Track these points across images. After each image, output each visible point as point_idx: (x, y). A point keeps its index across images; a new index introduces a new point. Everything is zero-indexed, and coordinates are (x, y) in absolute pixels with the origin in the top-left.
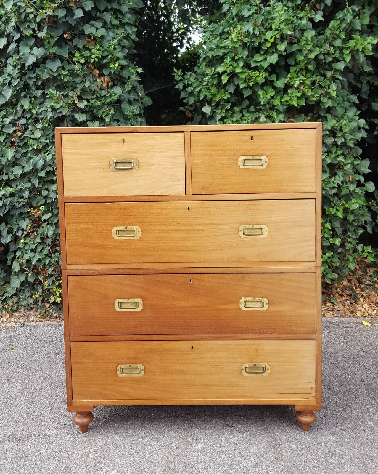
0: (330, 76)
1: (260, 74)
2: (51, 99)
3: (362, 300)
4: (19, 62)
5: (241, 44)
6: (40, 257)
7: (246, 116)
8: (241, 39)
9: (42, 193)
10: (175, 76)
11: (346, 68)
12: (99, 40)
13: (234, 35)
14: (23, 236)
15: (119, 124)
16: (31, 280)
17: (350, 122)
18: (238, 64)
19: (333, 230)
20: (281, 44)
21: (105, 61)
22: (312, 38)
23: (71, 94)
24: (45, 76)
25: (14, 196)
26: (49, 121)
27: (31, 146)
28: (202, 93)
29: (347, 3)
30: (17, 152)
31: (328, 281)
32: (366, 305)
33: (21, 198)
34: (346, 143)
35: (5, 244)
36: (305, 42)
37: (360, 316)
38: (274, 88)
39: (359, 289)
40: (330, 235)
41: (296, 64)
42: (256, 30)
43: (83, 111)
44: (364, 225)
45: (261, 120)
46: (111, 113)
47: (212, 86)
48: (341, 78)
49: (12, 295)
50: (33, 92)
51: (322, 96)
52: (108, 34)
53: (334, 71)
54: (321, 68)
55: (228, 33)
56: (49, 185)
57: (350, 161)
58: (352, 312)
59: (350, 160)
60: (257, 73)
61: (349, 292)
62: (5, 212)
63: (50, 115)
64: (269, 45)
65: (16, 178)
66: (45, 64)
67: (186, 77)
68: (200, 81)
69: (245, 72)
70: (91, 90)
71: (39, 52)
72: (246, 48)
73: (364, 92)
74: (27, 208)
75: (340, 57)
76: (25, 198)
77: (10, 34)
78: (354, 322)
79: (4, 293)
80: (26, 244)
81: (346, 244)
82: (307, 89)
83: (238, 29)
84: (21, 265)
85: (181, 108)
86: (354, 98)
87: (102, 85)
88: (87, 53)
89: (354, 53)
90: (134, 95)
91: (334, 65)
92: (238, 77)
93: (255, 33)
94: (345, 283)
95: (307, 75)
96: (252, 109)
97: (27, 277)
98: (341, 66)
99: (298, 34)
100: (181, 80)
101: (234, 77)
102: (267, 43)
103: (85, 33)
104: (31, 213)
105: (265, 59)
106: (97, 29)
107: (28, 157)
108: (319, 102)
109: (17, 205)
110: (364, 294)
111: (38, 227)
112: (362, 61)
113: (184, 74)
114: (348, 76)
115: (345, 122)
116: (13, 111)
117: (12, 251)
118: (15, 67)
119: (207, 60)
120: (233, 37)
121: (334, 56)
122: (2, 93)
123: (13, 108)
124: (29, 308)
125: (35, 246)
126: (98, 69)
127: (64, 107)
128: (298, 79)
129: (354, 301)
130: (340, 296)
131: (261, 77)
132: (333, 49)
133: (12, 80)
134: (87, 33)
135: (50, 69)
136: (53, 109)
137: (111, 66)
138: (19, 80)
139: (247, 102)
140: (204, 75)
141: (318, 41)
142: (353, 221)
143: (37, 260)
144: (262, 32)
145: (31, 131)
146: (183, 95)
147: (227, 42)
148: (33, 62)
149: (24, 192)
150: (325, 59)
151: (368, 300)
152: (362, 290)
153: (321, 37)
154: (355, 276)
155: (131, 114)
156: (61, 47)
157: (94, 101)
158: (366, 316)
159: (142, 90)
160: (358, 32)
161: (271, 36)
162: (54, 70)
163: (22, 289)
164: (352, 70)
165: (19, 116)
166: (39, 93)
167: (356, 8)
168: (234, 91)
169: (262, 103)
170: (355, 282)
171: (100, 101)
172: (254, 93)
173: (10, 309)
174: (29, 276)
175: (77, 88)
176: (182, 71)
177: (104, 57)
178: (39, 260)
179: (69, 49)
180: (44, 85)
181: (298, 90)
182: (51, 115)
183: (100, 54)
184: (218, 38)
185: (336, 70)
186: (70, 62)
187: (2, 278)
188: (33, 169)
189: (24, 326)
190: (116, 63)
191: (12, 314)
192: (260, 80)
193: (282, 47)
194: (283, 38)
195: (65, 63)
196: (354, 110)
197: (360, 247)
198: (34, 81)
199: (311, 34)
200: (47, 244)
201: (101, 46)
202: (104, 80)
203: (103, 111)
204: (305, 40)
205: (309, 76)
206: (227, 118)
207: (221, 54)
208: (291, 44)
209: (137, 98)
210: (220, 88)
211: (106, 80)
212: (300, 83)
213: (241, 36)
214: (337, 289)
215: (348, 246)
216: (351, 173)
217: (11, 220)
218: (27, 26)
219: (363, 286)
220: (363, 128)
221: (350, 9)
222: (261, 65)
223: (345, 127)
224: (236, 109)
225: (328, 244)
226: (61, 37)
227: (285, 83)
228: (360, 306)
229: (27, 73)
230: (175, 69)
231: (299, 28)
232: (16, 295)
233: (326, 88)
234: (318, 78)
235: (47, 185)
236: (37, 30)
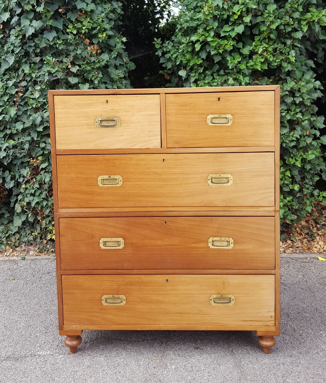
0: (289, 44)
1: (228, 42)
2: (48, 64)
3: (318, 238)
4: (21, 33)
5: (212, 16)
6: (38, 200)
7: (217, 79)
8: (212, 12)
9: (40, 145)
10: (155, 44)
11: (304, 37)
12: (89, 13)
13: (206, 8)
14: (24, 182)
15: (106, 85)
16: (31, 220)
17: (307, 83)
18: (209, 34)
19: (292, 177)
20: (246, 17)
21: (94, 32)
22: (273, 11)
23: (65, 60)
24: (43, 45)
25: (16, 148)
26: (46, 83)
27: (31, 105)
28: (179, 59)
30: (19, 110)
31: (288, 222)
32: (321, 243)
33: (22, 150)
34: (304, 102)
35: (8, 189)
36: (267, 15)
37: (316, 252)
38: (241, 54)
39: (315, 229)
40: (290, 182)
41: (260, 34)
42: (225, 5)
43: (75, 75)
44: (320, 173)
45: (229, 82)
46: (99, 76)
47: (187, 53)
48: (299, 45)
49: (15, 233)
50: (33, 59)
51: (282, 61)
52: (97, 8)
53: (293, 40)
54: (282, 37)
55: (201, 7)
57: (307, 118)
58: (309, 249)
59: (308, 116)
60: (226, 42)
61: (306, 231)
62: (8, 162)
63: (47, 78)
64: (236, 17)
65: (18, 132)
66: (43, 34)
67: (164, 45)
68: (177, 49)
69: (216, 41)
70: (82, 57)
71: (37, 24)
72: (216, 20)
73: (320, 58)
74: (27, 158)
75: (299, 27)
76: (25, 150)
77: (12, 9)
78: (310, 258)
79: (8, 231)
80: (26, 189)
81: (304, 190)
82: (269, 55)
83: (209, 4)
84: (22, 207)
85: (161, 72)
86: (311, 63)
87: (92, 52)
88: (79, 25)
89: (310, 24)
90: (120, 61)
91: (293, 34)
92: (209, 45)
93: (224, 7)
94: (303, 223)
95: (269, 43)
96: (222, 72)
97: (27, 218)
98: (299, 35)
99: (261, 7)
100: (160, 48)
101: (205, 45)
102: (235, 15)
103: (77, 8)
104: (31, 162)
105: (233, 30)
106: (87, 4)
107: (28, 115)
108: (280, 67)
109: (19, 155)
110: (320, 233)
111: (37, 174)
112: (317, 30)
113: (163, 42)
114: (306, 43)
115: (303, 84)
116: (16, 75)
117: (15, 195)
118: (17, 37)
119: (183, 30)
120: (205, 10)
121: (293, 27)
122: (6, 59)
123: (15, 72)
124: (29, 244)
125: (34, 191)
126: (88, 39)
127: (59, 71)
128: (262, 47)
129: (311, 239)
130: (298, 235)
131: (229, 45)
132: (292, 20)
133: (15, 49)
134: (78, 8)
135: (47, 39)
136: (50, 73)
137: (100, 36)
138: (20, 48)
139: (217, 67)
140: (180, 43)
141: (279, 14)
142: (310, 169)
143: (35, 202)
144: (230, 6)
145: (31, 92)
146: (162, 61)
147: (200, 15)
148: (33, 33)
149: (25, 144)
150: (285, 29)
151: (323, 238)
152: (318, 229)
153: (282, 10)
154: (312, 217)
155: (117, 77)
156: (57, 20)
157: (85, 66)
158: (321, 253)
159: (127, 56)
160: (314, 5)
161: (238, 9)
162: (51, 40)
163: (23, 227)
164: (309, 39)
165: (20, 79)
166: (38, 59)
168: (206, 57)
169: (230, 68)
170: (312, 222)
171: (90, 66)
172: (224, 58)
173: (13, 244)
174: (29, 216)
175: (70, 55)
176: (161, 40)
177: (94, 29)
178: (38, 203)
179: (63, 22)
180: (42, 53)
181: (262, 56)
183: (90, 26)
184: (192, 12)
185: (294, 39)
186: (64, 32)
187: (6, 217)
188: (32, 124)
189: (24, 259)
190: (104, 33)
191: (15, 249)
192: (229, 48)
193: (247, 19)
194: (248, 11)
195: (60, 33)
196: (311, 73)
197: (316, 192)
198: (33, 49)
199: (273, 7)
200: (45, 189)
201: (91, 19)
202: (94, 47)
203: (93, 75)
204: (268, 13)
205: (271, 44)
206: (200, 80)
207: (195, 25)
208: (255, 16)
209: (122, 63)
210: (194, 54)
211: (95, 48)
212: (264, 50)
213: (212, 10)
214: (296, 229)
215: (306, 191)
216: (308, 127)
217: (14, 168)
218: (28, 2)
219: (319, 226)
220: (319, 89)
222: (229, 34)
223: (303, 88)
224: (208, 73)
225: (288, 190)
226: (57, 11)
227: (250, 50)
228: (316, 243)
229: (27, 42)
230: (155, 39)
231: (263, 3)
232: (18, 232)
233: (286, 55)
234: (280, 46)
235: (45, 138)
236: (35, 5)
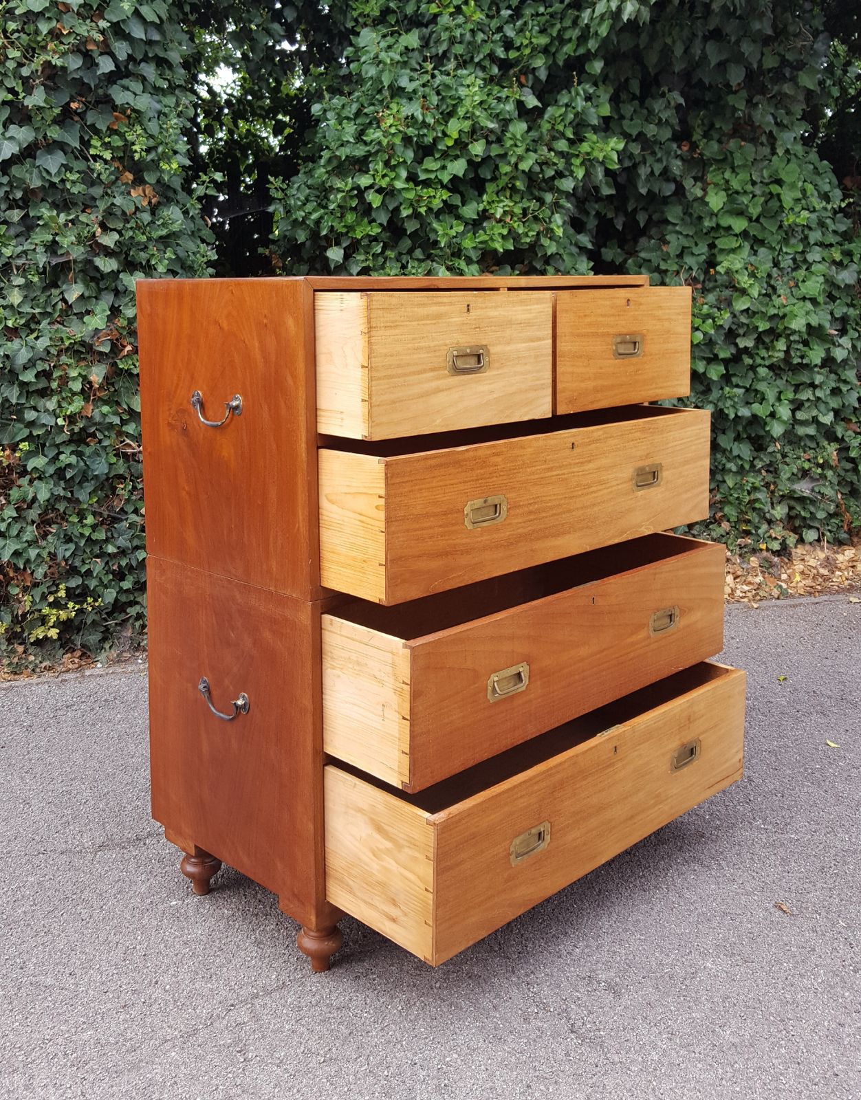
0: (550, 201)
1: (436, 193)
2: (47, 227)
5: (402, 138)
6: (18, 547)
7: (414, 267)
8: (402, 129)
9: (26, 416)
10: (270, 189)
13: (388, 121)
18: (397, 174)
20: (475, 144)
21: (150, 157)
22: (522, 136)
23: (83, 218)
24: (34, 183)
28: (325, 223)
29: (576, 80)
36: (511, 142)
38: (461, 218)
41: (494, 179)
42: (427, 116)
43: (108, 252)
46: (166, 256)
48: (568, 205)
50: (2, 213)
51: (540, 235)
53: (558, 194)
54: (535, 187)
56: (37, 398)
60: (431, 192)
63: (42, 259)
64: (449, 142)
66: (35, 158)
67: (290, 192)
69: (412, 189)
70: (123, 212)
71: (22, 134)
72: (410, 146)
75: (567, 169)
82: (516, 221)
85: (260, 250)
86: (585, 240)
88: (117, 142)
89: (589, 163)
92: (399, 196)
93: (427, 121)
95: (514, 199)
96: (418, 253)
98: (567, 184)
99: (498, 126)
100: (281, 198)
102: (446, 138)
103: (113, 102)
105: (444, 167)
106: (135, 95)
108: (534, 246)
111: (9, 486)
112: (599, 177)
113: (287, 185)
119: (335, 163)
120: (389, 125)
121: (557, 168)
125: (4, 524)
126: (131, 171)
128: (501, 205)
131: (439, 197)
132: (555, 155)
134: (118, 102)
135: (45, 169)
136: (52, 247)
137: (164, 167)
139: (406, 243)
143: (11, 552)
144: (437, 118)
147: (377, 134)
148: (13, 154)
150: (542, 172)
155: (202, 260)
156: (65, 127)
157: (131, 233)
160: (590, 128)
161: (458, 128)
166: (16, 215)
167: (590, 87)
168: (388, 222)
169: (442, 245)
172: (424, 224)
175: (95, 207)
176: (282, 182)
178: (16, 554)
179: (80, 132)
181: (502, 223)
182: (44, 260)
185: (559, 191)
186: (82, 154)
188: (6, 366)
190: (173, 161)
192: (437, 204)
193: (478, 149)
196: (586, 259)
198: (5, 192)
199: (519, 128)
200: (29, 521)
202: (144, 191)
203: (152, 252)
204: (511, 139)
205: (517, 200)
207: (362, 153)
211: (147, 192)
212: (505, 211)
213: (400, 125)
221: (579, 88)
222: (436, 177)
224: (391, 254)
226: (66, 110)
227: (478, 211)
230: (269, 177)
231: (501, 117)
233: (546, 222)
234: (533, 205)
235: (34, 399)
236: (20, 91)
